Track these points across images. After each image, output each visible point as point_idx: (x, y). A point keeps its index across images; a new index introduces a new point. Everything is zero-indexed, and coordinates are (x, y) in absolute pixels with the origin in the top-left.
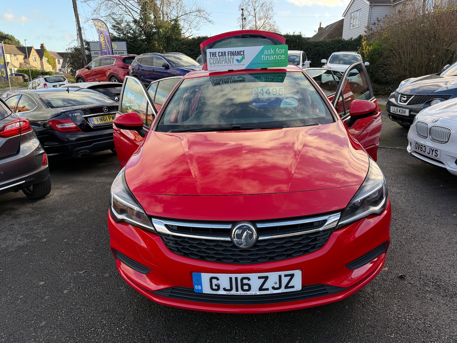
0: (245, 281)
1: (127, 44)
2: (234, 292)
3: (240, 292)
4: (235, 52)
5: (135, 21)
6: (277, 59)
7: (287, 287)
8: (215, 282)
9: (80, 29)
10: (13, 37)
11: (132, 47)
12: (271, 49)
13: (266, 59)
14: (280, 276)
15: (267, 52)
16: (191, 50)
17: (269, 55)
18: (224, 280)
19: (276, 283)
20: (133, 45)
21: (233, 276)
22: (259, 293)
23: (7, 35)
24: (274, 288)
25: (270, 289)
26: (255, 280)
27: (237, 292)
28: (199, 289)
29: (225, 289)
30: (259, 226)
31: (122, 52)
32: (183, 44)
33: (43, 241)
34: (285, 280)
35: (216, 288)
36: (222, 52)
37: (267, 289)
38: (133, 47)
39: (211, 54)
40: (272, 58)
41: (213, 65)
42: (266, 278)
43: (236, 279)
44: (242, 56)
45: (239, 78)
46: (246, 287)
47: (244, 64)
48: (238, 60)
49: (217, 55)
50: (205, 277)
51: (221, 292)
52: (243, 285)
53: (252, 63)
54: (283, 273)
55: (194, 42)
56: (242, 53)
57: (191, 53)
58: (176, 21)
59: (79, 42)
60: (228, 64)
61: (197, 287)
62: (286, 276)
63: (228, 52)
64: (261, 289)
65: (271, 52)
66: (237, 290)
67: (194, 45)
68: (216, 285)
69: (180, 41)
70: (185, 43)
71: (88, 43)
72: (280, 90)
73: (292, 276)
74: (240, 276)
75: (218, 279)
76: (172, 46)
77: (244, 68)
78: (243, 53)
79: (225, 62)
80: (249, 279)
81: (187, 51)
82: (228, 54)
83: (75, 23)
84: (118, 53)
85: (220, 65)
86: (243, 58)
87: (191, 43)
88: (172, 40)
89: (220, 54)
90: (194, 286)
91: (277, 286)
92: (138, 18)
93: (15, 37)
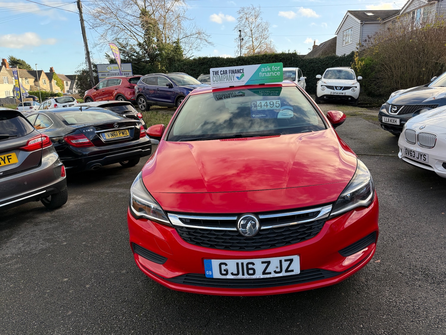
0: (250, 266)
2: (240, 276)
3: (246, 276)
4: (236, 70)
5: (140, 45)
6: (273, 75)
7: (287, 271)
8: (223, 267)
11: (136, 69)
12: (268, 67)
13: (263, 75)
14: (281, 261)
15: (264, 69)
16: (193, 70)
17: (266, 72)
18: (231, 265)
19: (277, 268)
20: (138, 67)
21: (240, 261)
22: (262, 276)
24: (275, 272)
25: (273, 272)
26: (258, 265)
27: (243, 276)
28: (210, 274)
29: (232, 274)
30: (261, 217)
31: (127, 73)
32: (184, 65)
33: (63, 244)
34: (285, 265)
35: (225, 273)
36: (224, 71)
37: (270, 273)
38: (137, 68)
39: (214, 72)
40: (269, 75)
41: (216, 82)
42: (269, 263)
43: (242, 264)
44: (242, 73)
46: (251, 272)
47: (244, 81)
48: (238, 78)
49: (219, 74)
50: (215, 263)
51: (229, 276)
52: (248, 269)
53: (250, 80)
54: (283, 258)
55: (195, 63)
56: (241, 71)
57: (192, 73)
59: (88, 64)
61: (208, 273)
62: (286, 260)
63: (229, 70)
64: (264, 273)
65: (267, 69)
66: (243, 274)
67: (195, 65)
68: (225, 270)
69: (182, 61)
70: (186, 63)
71: (95, 66)
72: (277, 103)
73: (291, 261)
74: (245, 261)
75: (226, 265)
76: (175, 66)
77: (244, 84)
78: (243, 71)
79: (227, 79)
80: (253, 264)
81: (189, 71)
82: (229, 72)
83: (84, 48)
85: (221, 82)
86: (243, 75)
87: (192, 63)
88: (175, 61)
89: (222, 73)
90: (205, 271)
91: (278, 270)
92: (142, 41)
93: (26, 62)
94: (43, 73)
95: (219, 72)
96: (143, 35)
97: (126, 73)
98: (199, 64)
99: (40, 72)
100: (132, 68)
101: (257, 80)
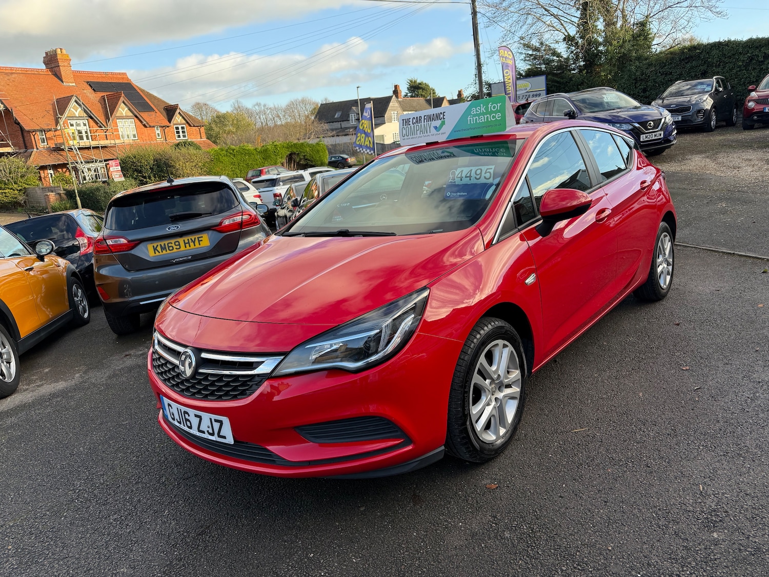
1: (547, 79)
5: (569, 39)
6: (489, 120)
9: (479, 66)
10: (428, 86)
11: (556, 84)
12: (482, 105)
13: (473, 122)
15: (475, 110)
16: (666, 74)
17: (479, 115)
20: (558, 80)
23: (420, 84)
31: (538, 93)
32: (650, 65)
36: (417, 117)
38: (558, 82)
39: (404, 121)
40: (482, 119)
41: (406, 137)
44: (442, 120)
45: (443, 152)
47: (445, 133)
48: (436, 128)
49: (411, 123)
53: (454, 131)
55: (672, 59)
56: (442, 116)
57: (664, 79)
58: (643, 24)
60: (424, 135)
63: (424, 116)
65: (480, 109)
67: (671, 63)
69: (646, 59)
70: (654, 62)
72: (488, 171)
76: (629, 71)
77: (444, 140)
78: (444, 115)
79: (420, 131)
81: (658, 76)
82: (425, 119)
83: (474, 59)
84: (531, 96)
85: (414, 136)
86: (443, 123)
87: (666, 61)
88: (631, 61)
89: (414, 121)
94: (445, 101)
95: (411, 120)
96: (576, 20)
97: (535, 93)
98: (680, 61)
99: (443, 99)
100: (547, 84)
101: (465, 130)
